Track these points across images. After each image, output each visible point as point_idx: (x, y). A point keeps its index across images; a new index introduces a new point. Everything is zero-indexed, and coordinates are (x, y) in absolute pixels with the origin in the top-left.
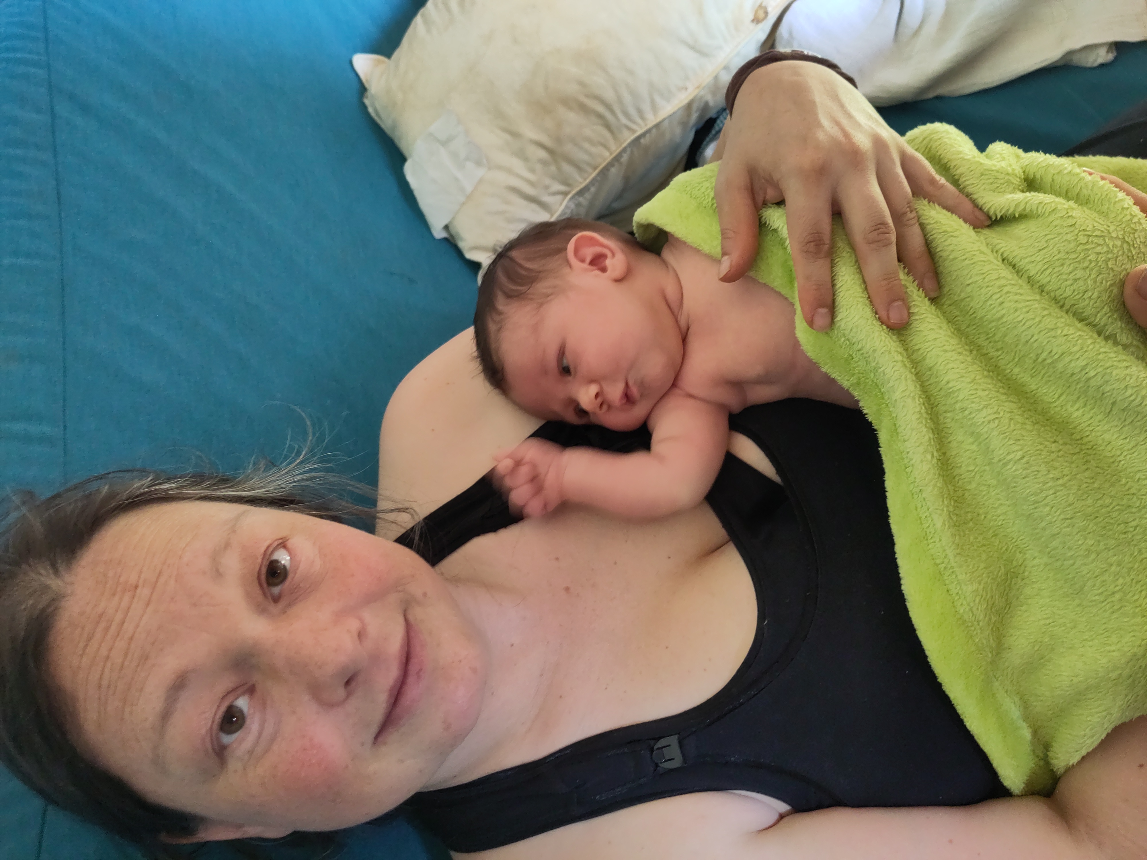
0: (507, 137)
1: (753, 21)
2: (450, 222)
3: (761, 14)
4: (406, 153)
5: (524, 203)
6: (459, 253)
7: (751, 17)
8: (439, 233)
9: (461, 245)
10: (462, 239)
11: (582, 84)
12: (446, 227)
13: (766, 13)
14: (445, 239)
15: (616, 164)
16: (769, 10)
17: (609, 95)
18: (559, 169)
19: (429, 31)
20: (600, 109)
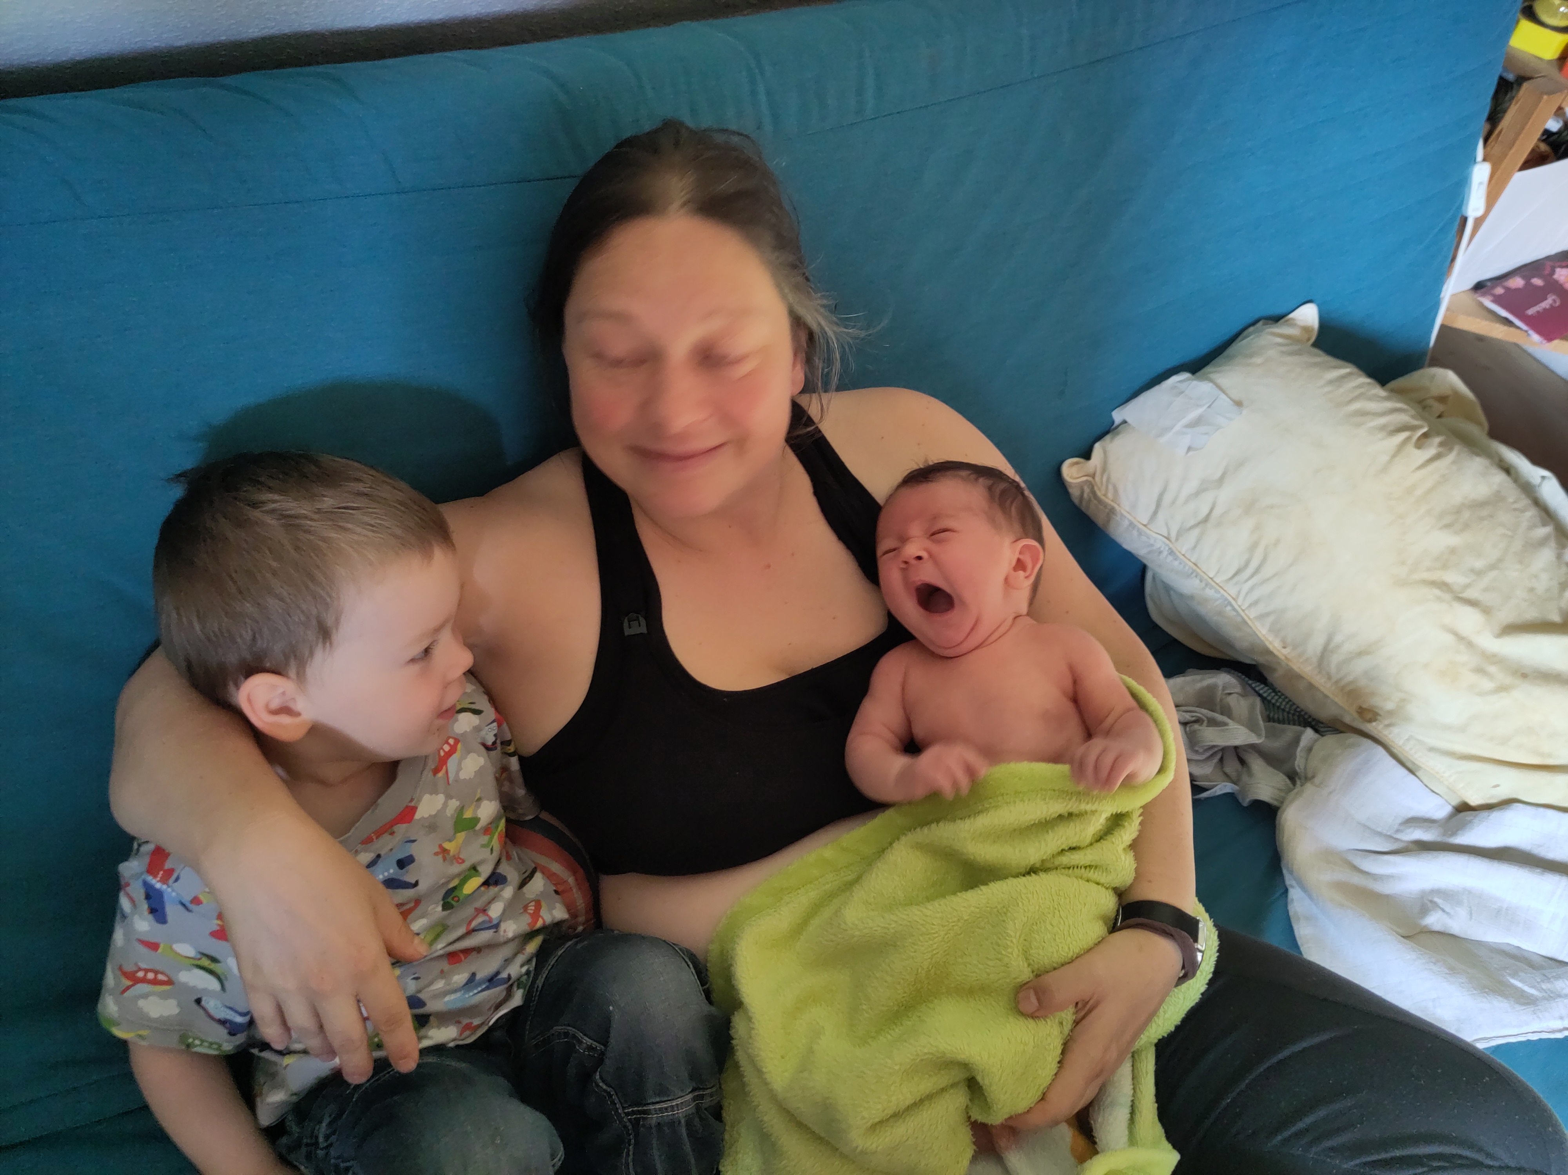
0: (1218, 475)
1: (1360, 708)
2: (1129, 425)
3: (1369, 716)
4: (1198, 374)
5: (1155, 496)
6: (1099, 438)
7: (1364, 706)
8: (1118, 416)
9: (1108, 437)
10: (1112, 439)
11: (1277, 542)
12: (1125, 422)
13: (1370, 721)
14: (1113, 422)
15: (1203, 584)
16: (1374, 724)
17: (1268, 570)
18: (1191, 528)
19: (1331, 382)
20: (1254, 563)
